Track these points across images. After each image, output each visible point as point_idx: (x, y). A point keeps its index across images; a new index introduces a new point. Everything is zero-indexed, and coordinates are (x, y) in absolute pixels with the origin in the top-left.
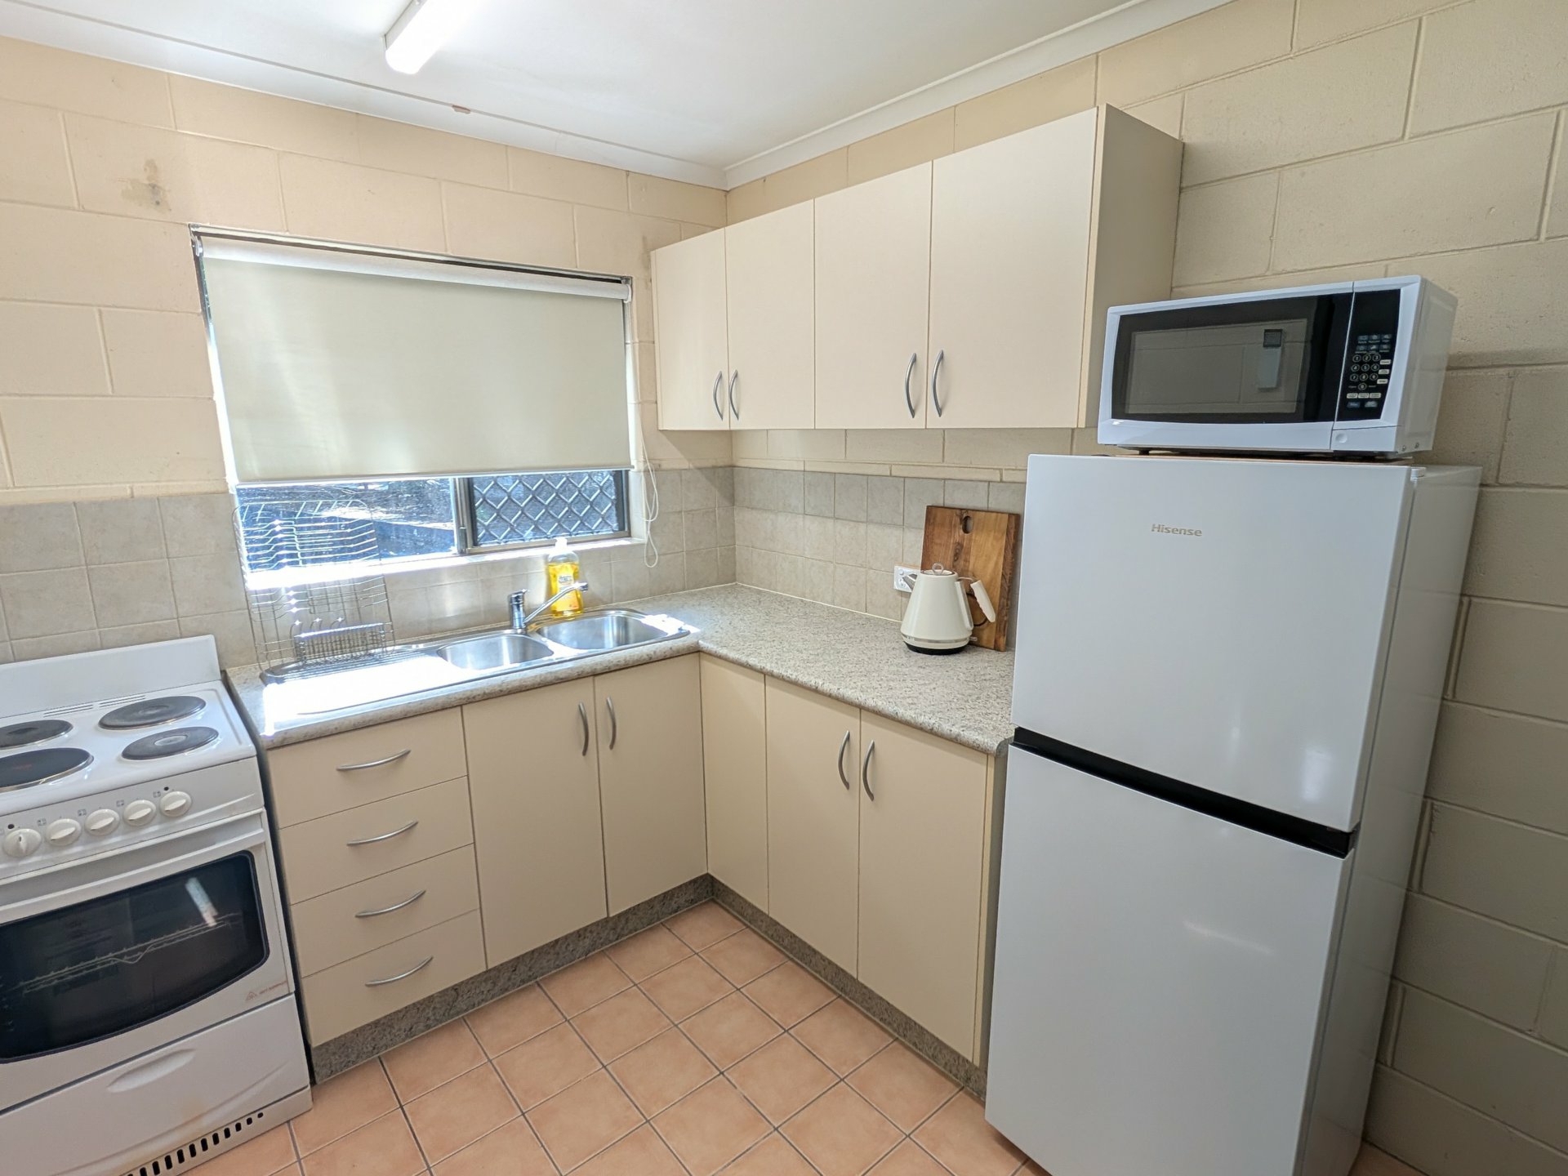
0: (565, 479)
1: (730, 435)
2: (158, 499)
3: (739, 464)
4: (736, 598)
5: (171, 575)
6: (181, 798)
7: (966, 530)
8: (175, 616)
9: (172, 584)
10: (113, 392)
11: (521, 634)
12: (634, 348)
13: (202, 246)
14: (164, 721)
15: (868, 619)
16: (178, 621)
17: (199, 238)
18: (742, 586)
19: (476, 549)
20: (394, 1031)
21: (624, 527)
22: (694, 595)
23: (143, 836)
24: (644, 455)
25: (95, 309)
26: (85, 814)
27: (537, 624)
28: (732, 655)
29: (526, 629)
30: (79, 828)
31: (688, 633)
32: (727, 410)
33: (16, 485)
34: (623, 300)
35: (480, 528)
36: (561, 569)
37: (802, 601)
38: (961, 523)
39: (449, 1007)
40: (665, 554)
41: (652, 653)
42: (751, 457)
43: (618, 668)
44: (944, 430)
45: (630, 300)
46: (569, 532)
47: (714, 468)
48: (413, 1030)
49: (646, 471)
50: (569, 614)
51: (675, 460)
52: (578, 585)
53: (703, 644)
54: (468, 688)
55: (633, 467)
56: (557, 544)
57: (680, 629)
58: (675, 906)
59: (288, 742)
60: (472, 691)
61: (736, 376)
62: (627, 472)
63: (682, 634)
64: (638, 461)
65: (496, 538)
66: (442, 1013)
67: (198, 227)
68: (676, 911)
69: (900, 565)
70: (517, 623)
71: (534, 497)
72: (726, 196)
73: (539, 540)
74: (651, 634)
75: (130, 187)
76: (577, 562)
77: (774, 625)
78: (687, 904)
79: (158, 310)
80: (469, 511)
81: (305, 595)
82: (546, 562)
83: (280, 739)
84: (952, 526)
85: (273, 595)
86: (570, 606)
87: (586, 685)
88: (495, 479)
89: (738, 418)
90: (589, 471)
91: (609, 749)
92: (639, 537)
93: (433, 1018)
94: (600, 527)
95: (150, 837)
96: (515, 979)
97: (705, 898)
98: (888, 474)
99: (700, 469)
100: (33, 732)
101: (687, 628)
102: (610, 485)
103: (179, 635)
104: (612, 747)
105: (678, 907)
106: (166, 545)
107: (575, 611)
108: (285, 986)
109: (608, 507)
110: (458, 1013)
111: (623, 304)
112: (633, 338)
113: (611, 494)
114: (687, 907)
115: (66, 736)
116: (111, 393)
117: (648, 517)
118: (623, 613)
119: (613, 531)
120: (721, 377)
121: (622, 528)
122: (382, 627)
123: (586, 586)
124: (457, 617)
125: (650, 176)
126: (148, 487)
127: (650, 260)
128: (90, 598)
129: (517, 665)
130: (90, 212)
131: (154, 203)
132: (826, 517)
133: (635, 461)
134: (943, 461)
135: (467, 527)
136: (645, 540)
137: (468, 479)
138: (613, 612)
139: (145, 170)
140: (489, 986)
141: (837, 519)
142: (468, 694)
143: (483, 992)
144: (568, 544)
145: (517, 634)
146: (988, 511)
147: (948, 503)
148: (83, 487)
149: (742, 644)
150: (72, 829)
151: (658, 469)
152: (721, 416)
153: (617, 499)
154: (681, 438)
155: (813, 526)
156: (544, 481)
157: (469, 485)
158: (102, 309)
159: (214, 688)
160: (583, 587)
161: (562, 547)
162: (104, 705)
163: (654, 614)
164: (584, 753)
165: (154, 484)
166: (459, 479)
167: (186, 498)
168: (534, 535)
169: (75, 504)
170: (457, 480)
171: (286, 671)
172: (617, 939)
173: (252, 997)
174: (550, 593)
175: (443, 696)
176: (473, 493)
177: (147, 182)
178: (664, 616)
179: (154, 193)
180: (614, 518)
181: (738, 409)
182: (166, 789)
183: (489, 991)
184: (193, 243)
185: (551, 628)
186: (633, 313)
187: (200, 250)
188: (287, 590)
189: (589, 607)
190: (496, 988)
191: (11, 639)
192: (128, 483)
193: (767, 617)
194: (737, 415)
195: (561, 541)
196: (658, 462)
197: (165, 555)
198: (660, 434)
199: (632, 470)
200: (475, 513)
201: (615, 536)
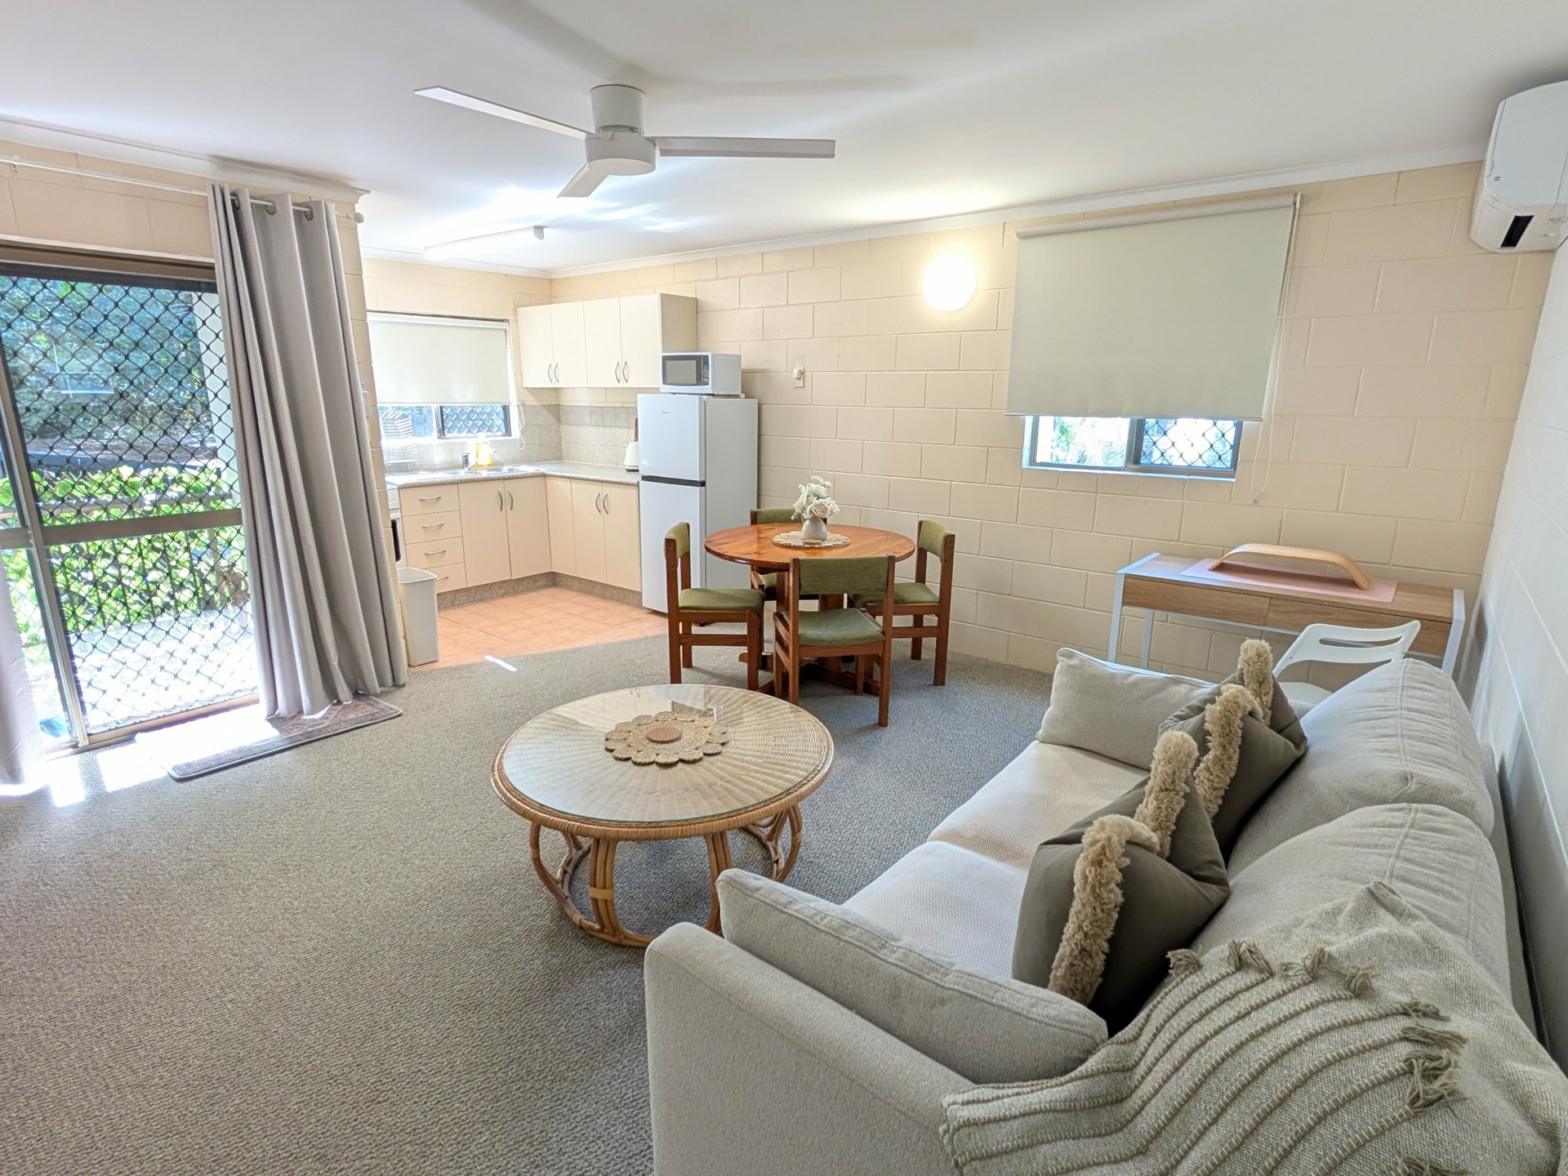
1: (557, 390)
3: (561, 403)
12: (511, 350)
19: (445, 437)
21: (508, 432)
24: (517, 398)
28: (558, 474)
32: (554, 379)
34: (505, 329)
35: (446, 428)
40: (528, 443)
42: (567, 400)
43: (513, 478)
45: (508, 329)
46: (483, 431)
47: (550, 405)
49: (518, 406)
51: (531, 401)
53: (546, 473)
56: (479, 437)
61: (557, 364)
62: (509, 406)
65: (454, 433)
70: (466, 467)
71: (468, 416)
72: (551, 282)
73: (471, 435)
76: (489, 445)
80: (441, 420)
82: (475, 444)
87: (501, 484)
88: (452, 407)
90: (491, 405)
92: (516, 436)
94: (498, 430)
99: (543, 406)
102: (501, 412)
104: (511, 509)
107: (488, 465)
109: (500, 422)
111: (505, 331)
112: (510, 346)
113: (502, 416)
117: (520, 427)
118: (510, 467)
119: (503, 432)
120: (550, 365)
121: (507, 432)
124: (440, 463)
127: (517, 313)
133: (513, 401)
135: (441, 427)
136: (518, 437)
137: (440, 406)
141: (603, 426)
142: (460, 480)
144: (484, 437)
149: (562, 470)
151: (523, 405)
152: (552, 381)
153: (504, 418)
154: (533, 391)
155: (594, 430)
156: (472, 409)
157: (441, 409)
161: (482, 438)
163: (526, 466)
164: (501, 509)
166: (436, 406)
168: (469, 432)
176: (443, 412)
180: (503, 427)
181: (559, 378)
186: (510, 335)
194: (559, 381)
195: (481, 436)
196: (523, 402)
198: (524, 389)
199: (511, 405)
200: (444, 421)
201: (504, 435)
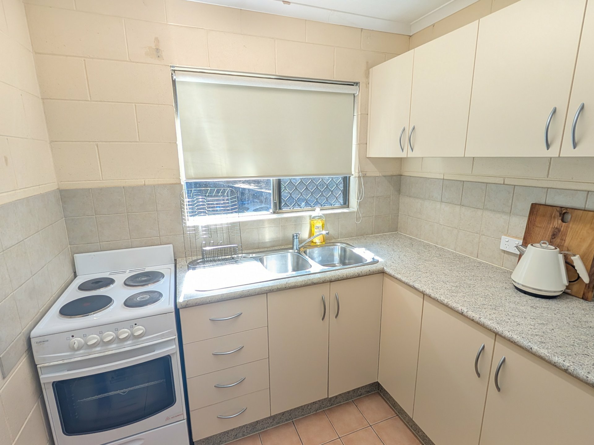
0: (321, 180)
1: (400, 161)
2: (154, 186)
3: (404, 174)
4: (399, 241)
5: (158, 219)
6: (141, 329)
7: (563, 221)
8: (159, 236)
9: (158, 222)
10: (139, 140)
11: (297, 253)
12: (358, 117)
13: (175, 76)
14: (147, 284)
15: (480, 263)
16: (160, 238)
17: (174, 72)
18: (401, 234)
19: (280, 211)
20: (229, 435)
21: (346, 203)
22: (377, 237)
23: (125, 345)
24: (359, 169)
25: (134, 104)
26: (102, 333)
27: (304, 248)
28: (404, 279)
29: (299, 250)
30: (99, 340)
31: (378, 262)
32: (406, 147)
33: (103, 179)
34: (354, 94)
35: (282, 201)
36: (317, 222)
37: (436, 246)
38: (560, 216)
39: (253, 428)
40: (364, 217)
41: (360, 272)
42: (411, 171)
43: (342, 279)
44: (551, 158)
45: (358, 94)
46: (321, 204)
47: (392, 176)
48: (237, 436)
49: (359, 177)
50: (319, 244)
51: (373, 171)
52: (324, 232)
53: (387, 270)
54: (270, 285)
55: (353, 175)
56: (316, 210)
57: (373, 259)
58: (360, 393)
59: (188, 305)
60: (272, 286)
61: (414, 128)
62: (349, 177)
63: (375, 262)
64: (355, 172)
65: (289, 206)
66: (250, 430)
67: (174, 67)
68: (360, 396)
69: (506, 235)
70: (295, 248)
71: (307, 188)
72: (409, 39)
73: (308, 208)
74: (358, 260)
75: (148, 50)
76: (324, 220)
77: (423, 261)
78: (365, 393)
79: (157, 104)
80: (278, 193)
81: (208, 229)
82: (310, 219)
83: (185, 304)
84: (552, 218)
85: (196, 228)
86: (320, 240)
87: (327, 286)
88: (290, 180)
89: (413, 151)
90: (332, 176)
91: (335, 318)
92: (353, 208)
93: (246, 431)
94: (335, 202)
95: (128, 346)
96: (283, 418)
97: (375, 391)
98: (502, 183)
99: (385, 176)
100: (101, 283)
101: (377, 258)
102: (341, 183)
103: (160, 244)
104: (336, 317)
105: (361, 394)
106: (156, 205)
107: (321, 242)
108: (182, 416)
109: (339, 193)
110: (257, 431)
111: (354, 96)
112: (358, 112)
113: (341, 188)
114: (365, 394)
115: (112, 286)
116: (138, 141)
117: (358, 199)
118: (344, 245)
119: (341, 204)
120: (404, 129)
121: (345, 203)
122: (237, 247)
123: (328, 233)
124: (270, 242)
125: (373, 30)
126: (150, 181)
127: (369, 73)
128: (128, 227)
129: (294, 273)
130: (133, 62)
131: (157, 56)
132: (455, 204)
133: (354, 172)
134: (547, 177)
135: (277, 201)
136: (355, 210)
137: (279, 179)
138: (339, 244)
139: (154, 42)
140: (271, 420)
141: (463, 206)
142: (270, 288)
143: (268, 423)
144: (321, 210)
145: (295, 252)
146: (585, 210)
147: (549, 202)
148: (127, 180)
149: (408, 272)
150: (96, 340)
151: (364, 176)
152: (403, 150)
153: (344, 190)
154: (376, 161)
155: (446, 208)
156: (312, 180)
157: (279, 182)
158: (136, 104)
159: (170, 268)
160: (327, 233)
161: (318, 212)
162: (131, 271)
163: (359, 247)
164: (323, 319)
165: (153, 180)
166: (275, 179)
167: (164, 186)
168: (306, 205)
169: (124, 187)
170: (274, 180)
171: (198, 263)
172: (331, 406)
173: (168, 419)
174: (311, 234)
175: (259, 288)
176: (281, 186)
177: (155, 48)
178: (364, 249)
179: (157, 52)
180: (342, 198)
181: (413, 146)
182: (136, 324)
183: (271, 423)
184: (172, 74)
185: (311, 250)
186: (359, 100)
187: (174, 77)
188: (202, 227)
189: (328, 241)
190: (274, 422)
191: (100, 242)
192: (144, 179)
193: (419, 256)
194: (412, 150)
195: (318, 209)
196: (364, 173)
197: (156, 210)
198: (368, 159)
199: (352, 176)
200: (281, 194)
201: (342, 207)
